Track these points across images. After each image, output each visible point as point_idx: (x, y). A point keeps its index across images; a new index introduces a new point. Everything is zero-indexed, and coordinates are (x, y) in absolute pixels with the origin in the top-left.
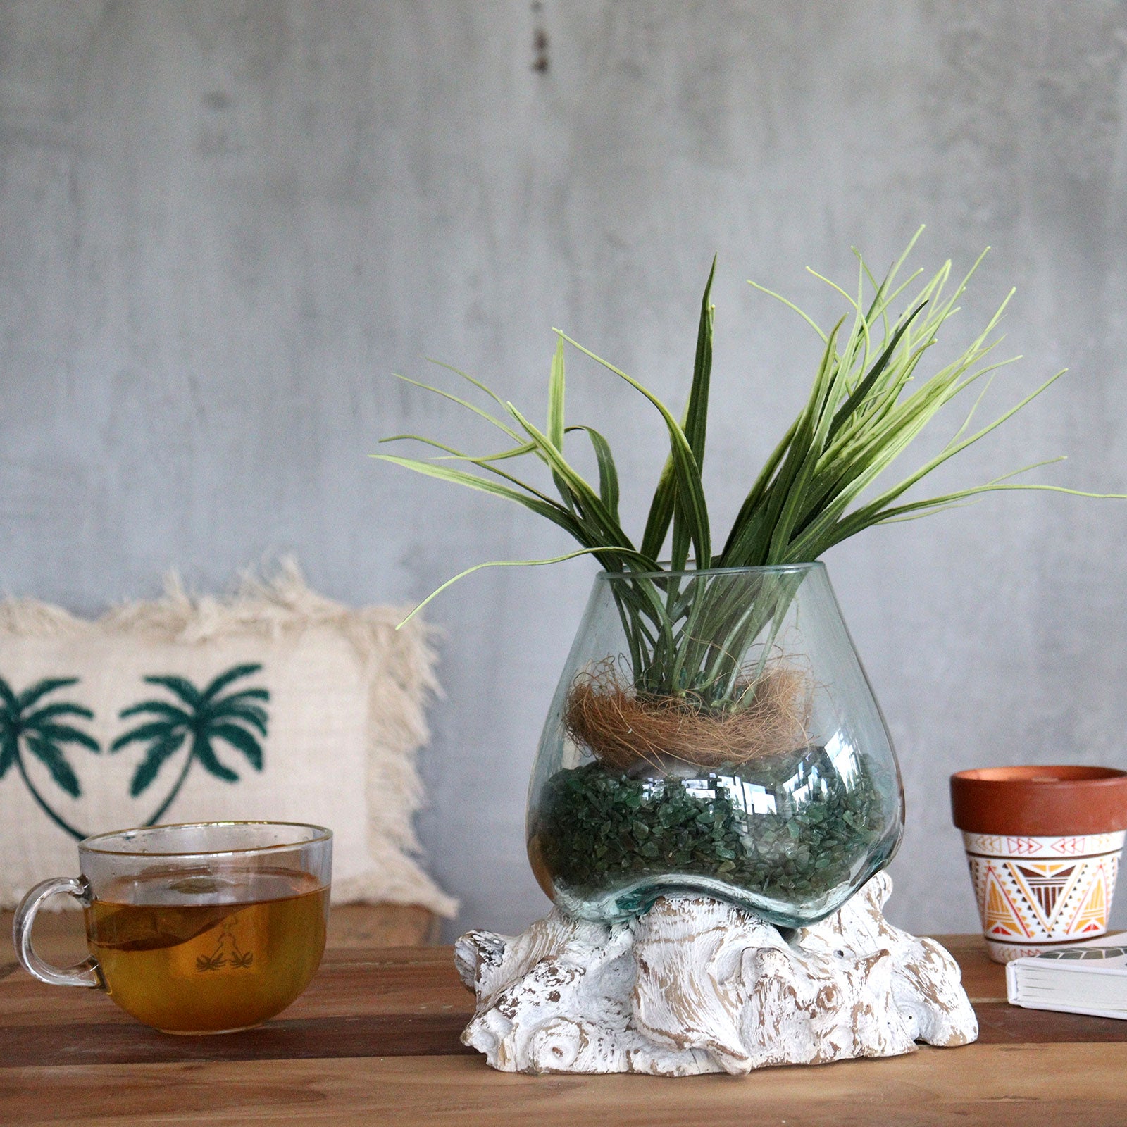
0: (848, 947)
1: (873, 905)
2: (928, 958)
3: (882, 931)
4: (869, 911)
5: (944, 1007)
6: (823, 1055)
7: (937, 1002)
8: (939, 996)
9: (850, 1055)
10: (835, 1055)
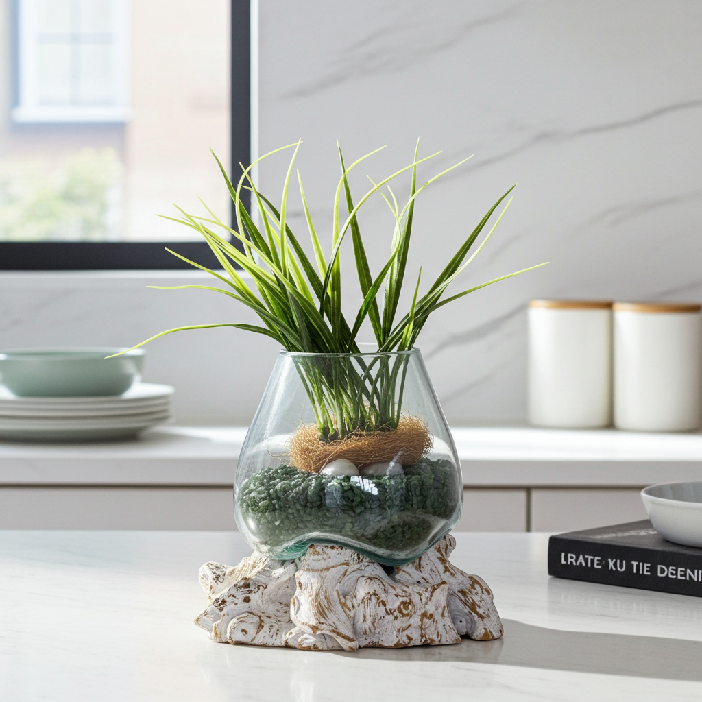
0: (424, 579)
1: (441, 555)
2: (473, 586)
3: (446, 570)
4: (438, 558)
5: (480, 616)
6: (401, 642)
7: (477, 613)
8: (478, 609)
9: (419, 643)
10: (409, 643)
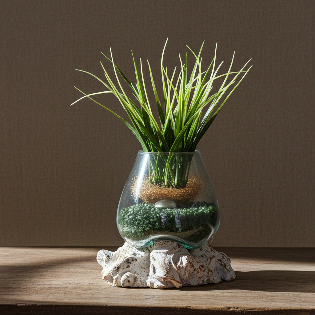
0: (204, 254)
1: (209, 244)
2: (223, 257)
3: (212, 250)
4: (208, 245)
5: (228, 270)
6: (200, 283)
7: (227, 269)
8: (227, 267)
9: (206, 283)
10: (203, 283)
